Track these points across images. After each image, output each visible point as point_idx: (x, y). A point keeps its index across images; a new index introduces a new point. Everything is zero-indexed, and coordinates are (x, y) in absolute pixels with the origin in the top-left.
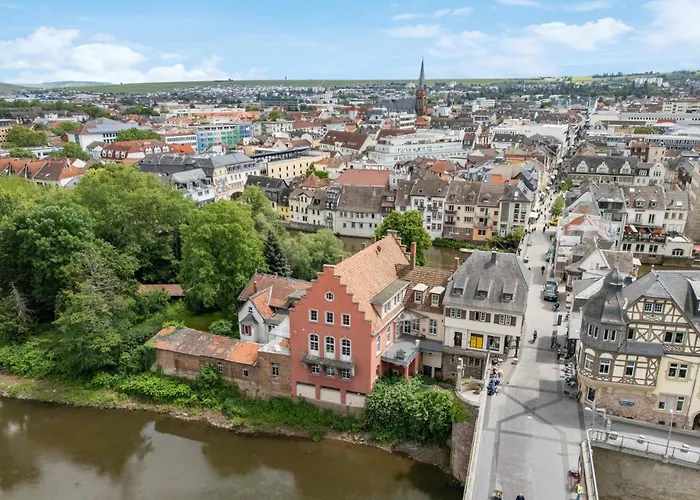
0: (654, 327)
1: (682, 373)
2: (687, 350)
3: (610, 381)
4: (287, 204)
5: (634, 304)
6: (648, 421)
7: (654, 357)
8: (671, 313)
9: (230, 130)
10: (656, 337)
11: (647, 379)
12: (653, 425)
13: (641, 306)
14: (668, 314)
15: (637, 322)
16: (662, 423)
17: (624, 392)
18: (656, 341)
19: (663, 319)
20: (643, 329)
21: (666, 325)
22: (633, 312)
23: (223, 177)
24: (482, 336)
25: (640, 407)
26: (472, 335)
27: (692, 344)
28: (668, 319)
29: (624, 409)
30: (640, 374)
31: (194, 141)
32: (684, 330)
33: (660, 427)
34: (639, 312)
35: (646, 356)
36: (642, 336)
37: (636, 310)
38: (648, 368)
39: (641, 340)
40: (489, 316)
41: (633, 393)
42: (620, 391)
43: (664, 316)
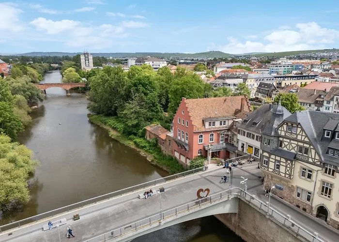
0: (292, 142)
1: (309, 176)
2: (310, 160)
3: (268, 170)
4: (271, 97)
5: (281, 125)
6: (290, 202)
7: (290, 160)
8: (301, 134)
9: (290, 67)
10: (293, 148)
11: (285, 174)
12: (291, 205)
13: (285, 126)
14: (299, 134)
15: (283, 137)
16: (298, 206)
17: (278, 180)
18: (293, 151)
19: (297, 137)
20: (286, 142)
21: (298, 141)
22: (281, 130)
23: (252, 84)
24: (252, 147)
25: (286, 192)
26: (249, 146)
27: (313, 157)
28: (299, 137)
29: (278, 191)
30: (282, 169)
31: (268, 72)
32: (308, 146)
33: (296, 208)
34: (284, 131)
35: (285, 159)
36: (286, 146)
37: (282, 130)
38: (286, 167)
39: (285, 149)
40: (253, 136)
41: (282, 182)
42: (276, 179)
43: (297, 135)
